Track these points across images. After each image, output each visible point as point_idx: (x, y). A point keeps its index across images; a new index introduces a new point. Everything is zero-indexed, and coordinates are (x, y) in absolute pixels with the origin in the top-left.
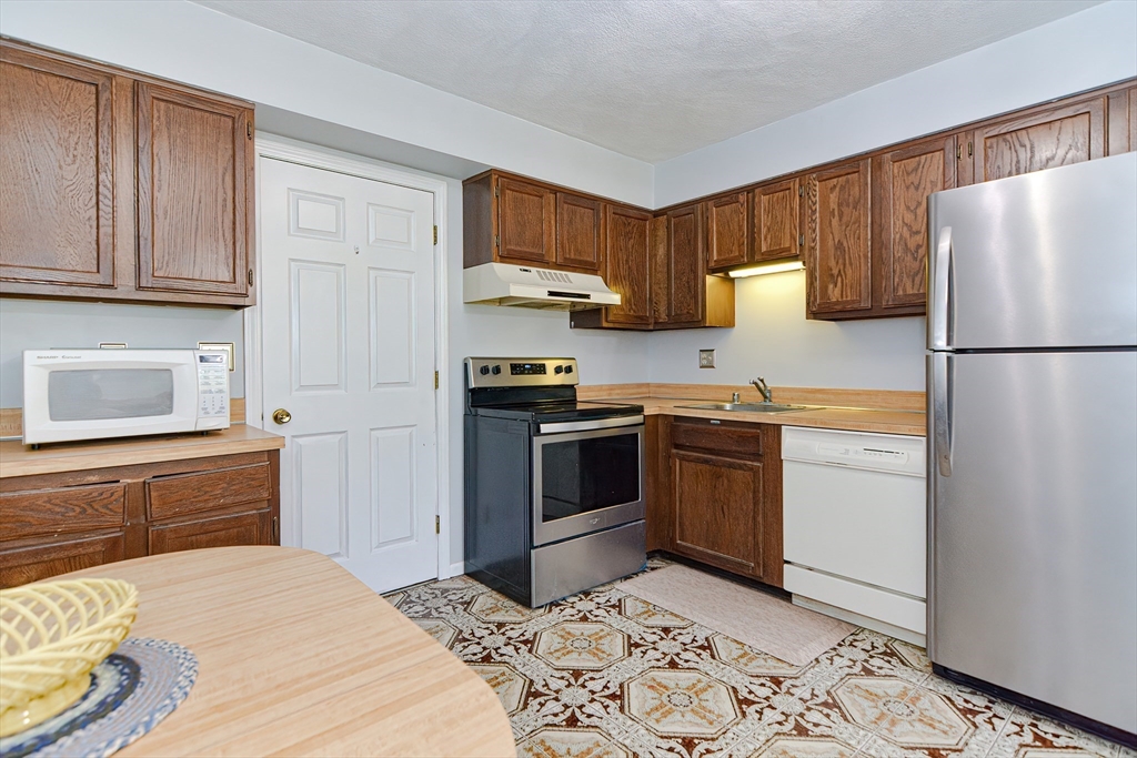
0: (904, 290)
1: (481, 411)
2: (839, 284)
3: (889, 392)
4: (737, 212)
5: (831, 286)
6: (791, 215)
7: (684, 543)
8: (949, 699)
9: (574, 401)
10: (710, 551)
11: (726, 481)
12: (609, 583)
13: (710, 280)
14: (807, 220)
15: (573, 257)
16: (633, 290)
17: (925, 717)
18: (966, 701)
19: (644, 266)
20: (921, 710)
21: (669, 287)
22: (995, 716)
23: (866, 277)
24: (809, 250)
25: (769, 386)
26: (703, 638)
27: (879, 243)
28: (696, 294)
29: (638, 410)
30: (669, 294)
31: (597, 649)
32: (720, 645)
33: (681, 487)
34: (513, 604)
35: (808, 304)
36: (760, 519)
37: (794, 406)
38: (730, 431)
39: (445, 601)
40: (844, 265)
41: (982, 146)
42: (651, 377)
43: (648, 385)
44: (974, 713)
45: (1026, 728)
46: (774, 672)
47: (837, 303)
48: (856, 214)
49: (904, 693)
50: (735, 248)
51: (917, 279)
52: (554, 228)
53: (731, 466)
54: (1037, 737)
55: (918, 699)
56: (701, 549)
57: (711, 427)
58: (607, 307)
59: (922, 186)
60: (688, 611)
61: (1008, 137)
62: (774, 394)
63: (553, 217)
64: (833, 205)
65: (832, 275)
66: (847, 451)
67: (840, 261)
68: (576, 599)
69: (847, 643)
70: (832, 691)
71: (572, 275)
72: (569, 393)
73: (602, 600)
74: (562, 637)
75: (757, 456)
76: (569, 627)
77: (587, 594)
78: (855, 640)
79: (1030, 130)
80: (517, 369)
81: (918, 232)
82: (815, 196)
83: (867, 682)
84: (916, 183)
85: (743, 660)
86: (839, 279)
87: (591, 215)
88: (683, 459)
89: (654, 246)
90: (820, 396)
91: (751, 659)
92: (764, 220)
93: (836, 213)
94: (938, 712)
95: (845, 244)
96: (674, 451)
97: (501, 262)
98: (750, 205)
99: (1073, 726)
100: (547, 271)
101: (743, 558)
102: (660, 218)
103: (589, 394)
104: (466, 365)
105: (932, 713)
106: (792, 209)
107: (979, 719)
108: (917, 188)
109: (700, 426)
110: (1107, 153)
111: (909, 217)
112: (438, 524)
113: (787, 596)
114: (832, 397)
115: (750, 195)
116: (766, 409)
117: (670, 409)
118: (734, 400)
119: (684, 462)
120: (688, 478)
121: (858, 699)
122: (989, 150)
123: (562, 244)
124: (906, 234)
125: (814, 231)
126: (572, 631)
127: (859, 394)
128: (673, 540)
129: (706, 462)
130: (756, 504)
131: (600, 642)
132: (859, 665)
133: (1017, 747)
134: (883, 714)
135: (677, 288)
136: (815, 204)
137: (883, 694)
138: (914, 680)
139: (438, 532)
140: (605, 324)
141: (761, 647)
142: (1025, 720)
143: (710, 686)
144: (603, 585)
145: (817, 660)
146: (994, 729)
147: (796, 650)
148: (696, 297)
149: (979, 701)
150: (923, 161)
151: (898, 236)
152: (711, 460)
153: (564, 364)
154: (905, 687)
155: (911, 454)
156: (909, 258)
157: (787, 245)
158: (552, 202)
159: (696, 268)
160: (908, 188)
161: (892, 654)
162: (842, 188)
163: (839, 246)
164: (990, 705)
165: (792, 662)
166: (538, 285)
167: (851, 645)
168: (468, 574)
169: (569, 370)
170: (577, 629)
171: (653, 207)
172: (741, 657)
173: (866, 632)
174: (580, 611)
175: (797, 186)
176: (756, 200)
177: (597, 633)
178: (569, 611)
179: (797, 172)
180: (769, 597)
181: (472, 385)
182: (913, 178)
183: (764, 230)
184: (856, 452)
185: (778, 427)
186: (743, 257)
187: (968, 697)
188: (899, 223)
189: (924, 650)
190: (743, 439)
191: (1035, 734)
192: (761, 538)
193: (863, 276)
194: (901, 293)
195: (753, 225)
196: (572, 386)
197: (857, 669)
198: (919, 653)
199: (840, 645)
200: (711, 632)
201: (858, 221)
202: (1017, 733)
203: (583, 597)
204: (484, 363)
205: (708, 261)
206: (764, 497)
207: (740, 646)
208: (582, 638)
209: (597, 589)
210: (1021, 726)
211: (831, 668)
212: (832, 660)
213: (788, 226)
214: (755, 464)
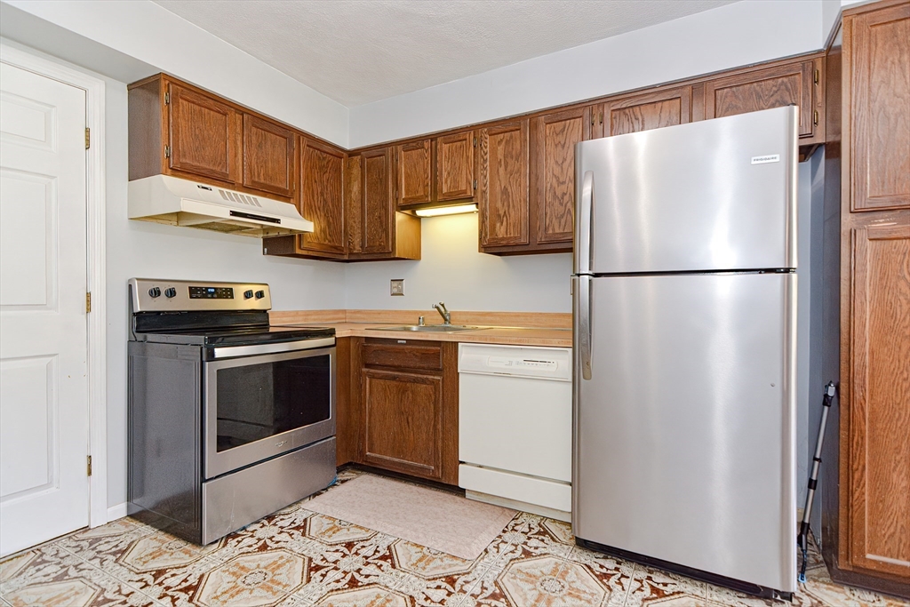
0: (553, 230)
1: (151, 337)
2: (505, 223)
3: (540, 314)
4: (422, 156)
5: (498, 225)
6: (467, 162)
7: (373, 455)
8: (589, 567)
9: (267, 325)
10: (397, 460)
11: (411, 395)
12: (296, 503)
13: (400, 217)
14: (480, 167)
15: (262, 181)
16: (328, 221)
17: (573, 589)
18: (601, 567)
19: (339, 201)
20: (569, 583)
21: (363, 222)
22: (623, 576)
23: (525, 218)
24: (482, 194)
25: (449, 310)
26: (385, 547)
27: (534, 191)
28: (386, 227)
29: (331, 333)
30: (363, 227)
31: (272, 581)
32: (401, 553)
33: (371, 403)
34: (181, 543)
35: (480, 239)
36: (440, 426)
37: (468, 327)
38: (414, 350)
39: (93, 553)
40: (509, 206)
41: (609, 117)
42: (348, 305)
43: (344, 311)
44: (607, 576)
45: (644, 582)
46: (449, 571)
47: (503, 239)
48: (517, 165)
49: (555, 570)
50: (421, 189)
51: (563, 221)
52: (240, 149)
53: (415, 381)
54: (654, 590)
55: (567, 572)
56: (388, 458)
57: (397, 346)
58: (301, 235)
59: (567, 145)
60: (372, 522)
61: (627, 111)
62: (453, 318)
63: (239, 138)
64: (500, 156)
65: (499, 216)
66: (511, 363)
67: (505, 204)
68: (257, 526)
69: (510, 528)
70: (499, 580)
71: (260, 199)
72: (261, 318)
73: (286, 523)
74: (234, 574)
75: (437, 371)
76: (243, 561)
77: (270, 518)
78: (516, 525)
79: (642, 107)
80: (197, 292)
81: (564, 183)
82: (486, 147)
83: (527, 564)
84: (562, 143)
85: (421, 564)
86: (505, 219)
87: (283, 143)
88: (373, 377)
89: (348, 183)
90: (488, 318)
91: (429, 561)
92: (445, 166)
93: (503, 163)
94: (582, 582)
95: (509, 190)
96: (364, 370)
97: (173, 175)
98: (434, 150)
99: (675, 574)
100: (232, 192)
101: (425, 462)
102: (355, 158)
103: (284, 319)
104: (130, 286)
105: (578, 584)
106: (468, 157)
107: (612, 581)
108: (563, 146)
109: (388, 346)
110: (691, 121)
111: (557, 170)
112: (90, 465)
113: (461, 492)
114: (498, 319)
115: (433, 143)
116: (446, 329)
117: (361, 332)
118: (419, 323)
119: (374, 380)
120: (377, 394)
121: (521, 584)
122: (614, 121)
123: (250, 166)
124: (555, 184)
125: (485, 177)
126: (246, 565)
127: (518, 316)
128: (362, 453)
129: (394, 378)
130: (436, 414)
131: (277, 572)
132: (520, 548)
133: (641, 603)
134: (541, 594)
135: (370, 223)
136: (486, 154)
137: (539, 574)
138: (562, 555)
139: (90, 473)
140: (298, 251)
141: (438, 546)
142: (643, 574)
143: (388, 601)
144: (290, 506)
145: (486, 551)
146: (623, 589)
147: (469, 545)
148: (386, 231)
149: (610, 564)
150: (567, 125)
151: (549, 185)
152: (398, 376)
153: (255, 289)
154: (556, 563)
155: (560, 362)
156: (557, 203)
157: (464, 188)
158: (239, 122)
159: (387, 205)
160: (556, 145)
161: (545, 533)
162: (507, 142)
163: (505, 191)
164: (618, 566)
165: (465, 557)
166: (219, 203)
167: (513, 529)
168: (131, 516)
169: (260, 295)
170: (254, 561)
171: (348, 146)
172: (420, 560)
173: (524, 515)
174: (259, 540)
175: (472, 138)
176: (439, 147)
177: (275, 562)
178: (248, 541)
179: (472, 126)
180: (446, 495)
181: (138, 309)
182: (561, 138)
183: (445, 174)
184: (518, 363)
185: (456, 344)
186: (427, 196)
187: (602, 562)
188: (550, 175)
189: (570, 524)
190: (425, 356)
191: (652, 586)
192: (440, 444)
193: (522, 216)
194: (550, 232)
195: (436, 170)
196: (265, 311)
197: (518, 553)
198: (564, 528)
199: (504, 531)
200: (393, 539)
201: (519, 171)
202: (639, 589)
203: (266, 522)
204: (156, 285)
205: (397, 199)
206: (443, 407)
207: (419, 549)
208: (257, 571)
209: (282, 512)
210: (641, 581)
211: (497, 556)
212: (498, 548)
213: (464, 172)
214: (436, 378)
